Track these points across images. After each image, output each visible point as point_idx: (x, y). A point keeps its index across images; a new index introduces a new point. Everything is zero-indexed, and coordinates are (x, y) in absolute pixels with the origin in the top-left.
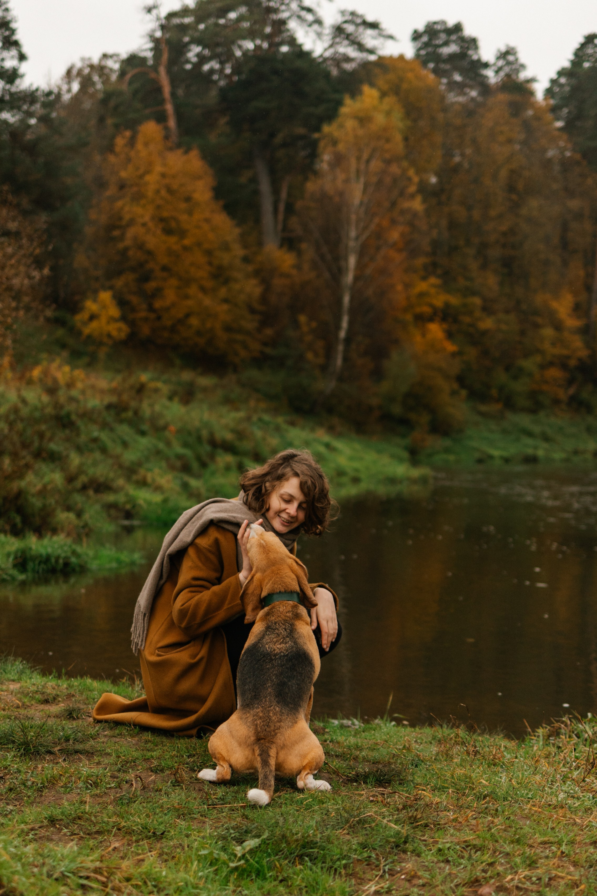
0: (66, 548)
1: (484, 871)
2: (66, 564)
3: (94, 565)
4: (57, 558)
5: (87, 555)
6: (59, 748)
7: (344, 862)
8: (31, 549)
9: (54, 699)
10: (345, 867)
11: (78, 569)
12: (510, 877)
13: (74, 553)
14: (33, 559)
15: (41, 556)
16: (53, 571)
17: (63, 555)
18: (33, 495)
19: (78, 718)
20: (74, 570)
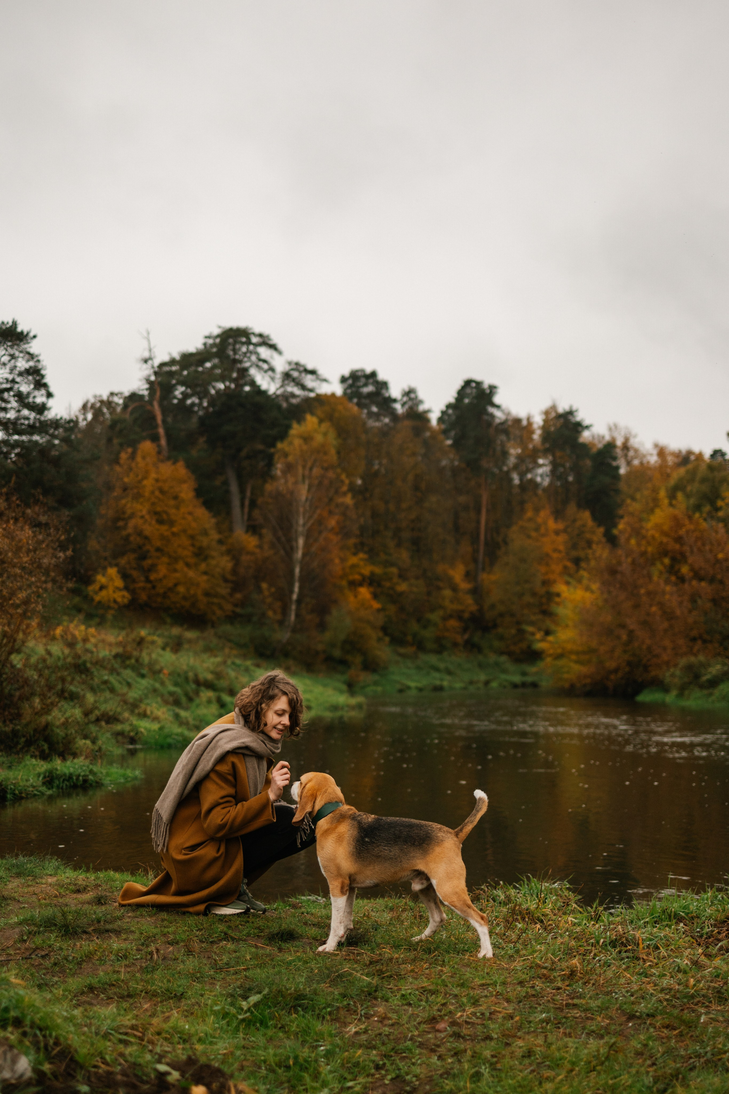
0: (84, 768)
1: (439, 1010)
2: (85, 781)
3: (106, 781)
4: (79, 776)
5: (102, 773)
6: (92, 928)
7: (329, 1009)
8: (57, 769)
9: (85, 889)
10: (330, 1013)
11: (94, 784)
12: (459, 1014)
13: (91, 772)
14: (58, 777)
15: (65, 775)
16: (75, 786)
17: (82, 774)
18: (58, 727)
19: (105, 903)
20: (91, 785)
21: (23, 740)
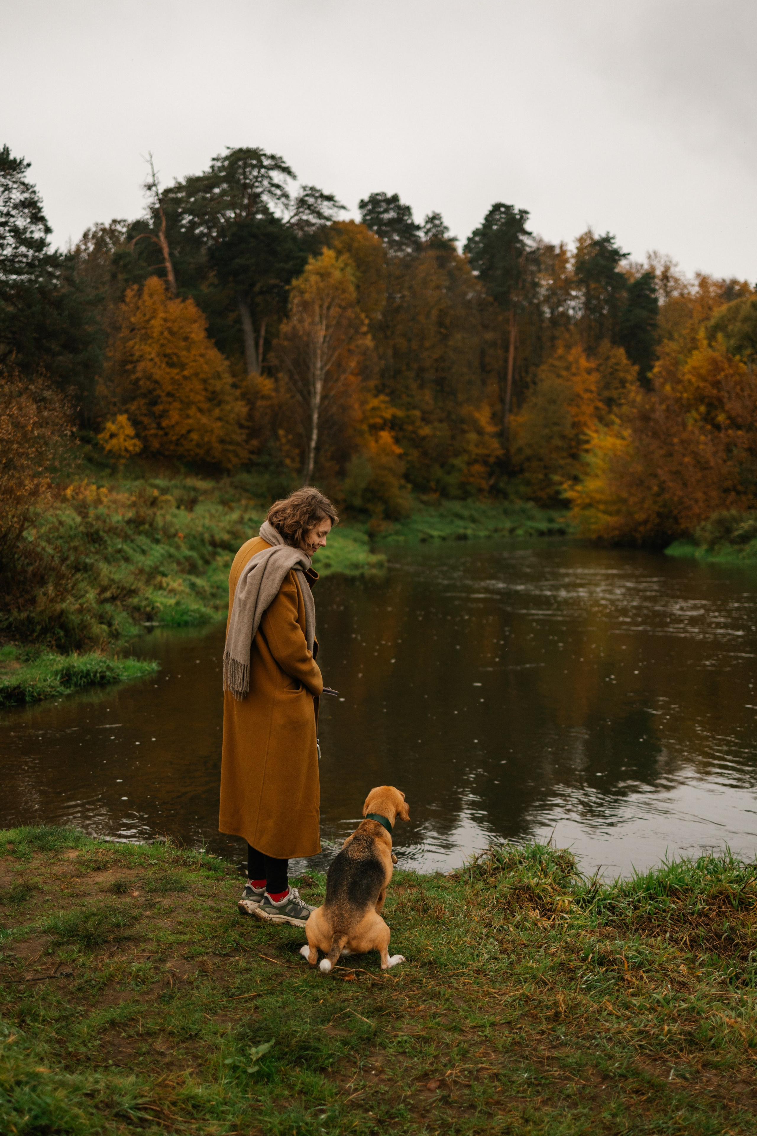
0: (101, 664)
1: (431, 1064)
2: (103, 677)
3: (124, 676)
4: (96, 673)
5: (119, 668)
6: (113, 936)
7: (331, 1060)
8: (74, 667)
9: (105, 866)
10: (332, 1064)
11: (111, 680)
12: (449, 1072)
13: (109, 668)
14: (76, 674)
15: (82, 671)
16: (92, 683)
17: (100, 670)
18: (72, 613)
19: (125, 892)
20: (109, 682)
21: (39, 627)
